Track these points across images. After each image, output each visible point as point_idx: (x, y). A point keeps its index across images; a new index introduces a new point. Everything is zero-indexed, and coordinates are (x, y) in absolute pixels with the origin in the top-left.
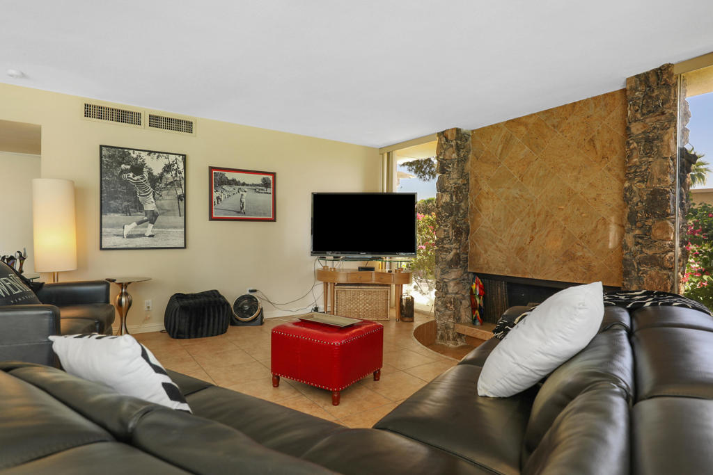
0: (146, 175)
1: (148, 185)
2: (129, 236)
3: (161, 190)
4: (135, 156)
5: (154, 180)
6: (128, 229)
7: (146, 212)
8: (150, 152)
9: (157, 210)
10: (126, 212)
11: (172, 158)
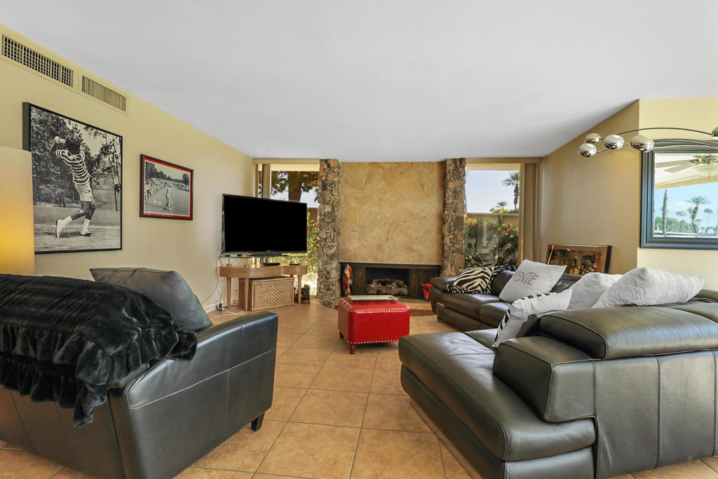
0: (82, 154)
1: (85, 168)
2: (64, 235)
3: (98, 176)
4: (71, 127)
5: (92, 163)
6: (62, 224)
7: (82, 203)
8: (88, 126)
9: (94, 202)
10: (60, 202)
11: (110, 137)
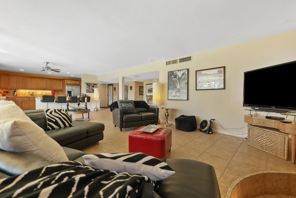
0: (177, 78)
1: (178, 81)
2: (174, 96)
3: (181, 82)
4: (175, 73)
5: (179, 79)
6: (173, 94)
7: (177, 89)
8: (178, 70)
9: (180, 88)
10: (173, 89)
11: (184, 70)
